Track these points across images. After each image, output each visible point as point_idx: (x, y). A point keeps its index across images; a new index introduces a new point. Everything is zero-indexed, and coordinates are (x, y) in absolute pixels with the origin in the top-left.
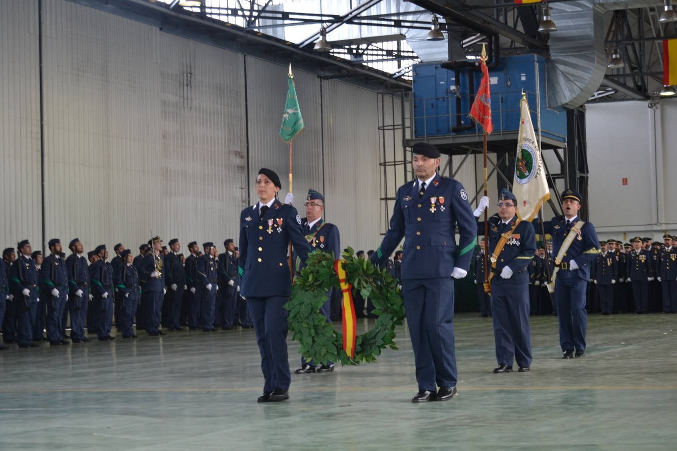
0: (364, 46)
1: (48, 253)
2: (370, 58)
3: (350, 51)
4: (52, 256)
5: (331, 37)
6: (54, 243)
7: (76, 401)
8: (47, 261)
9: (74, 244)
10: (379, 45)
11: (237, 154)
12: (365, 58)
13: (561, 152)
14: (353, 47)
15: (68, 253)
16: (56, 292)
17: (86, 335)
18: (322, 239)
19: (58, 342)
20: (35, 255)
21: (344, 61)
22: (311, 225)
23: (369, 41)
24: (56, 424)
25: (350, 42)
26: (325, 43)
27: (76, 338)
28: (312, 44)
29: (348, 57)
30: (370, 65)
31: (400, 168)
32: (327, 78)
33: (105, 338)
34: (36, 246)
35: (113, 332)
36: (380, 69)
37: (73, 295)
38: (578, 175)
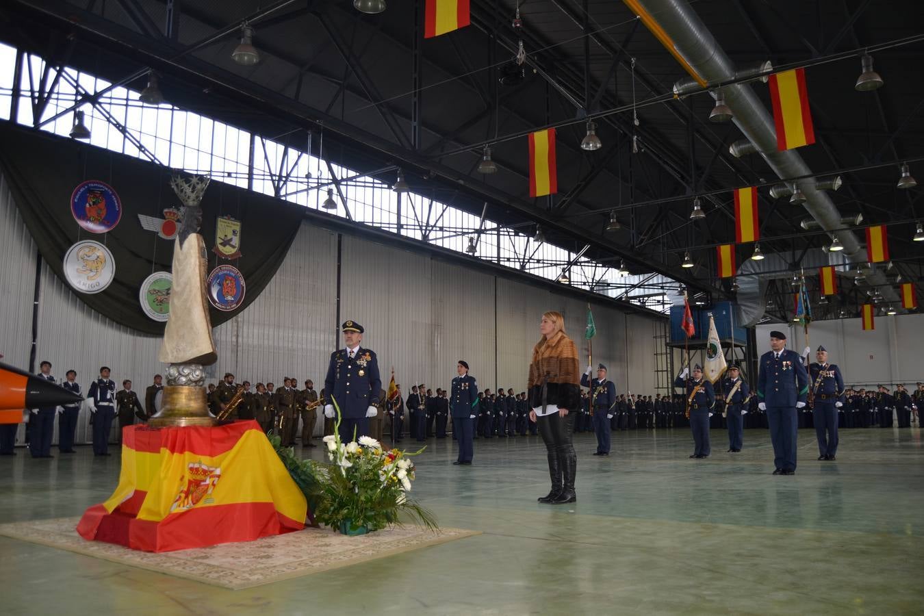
0: (646, 298)
1: (498, 395)
2: (649, 304)
3: (640, 301)
4: (500, 396)
5: (631, 294)
6: (501, 390)
7: (510, 463)
8: (498, 399)
9: (510, 391)
10: (654, 298)
11: (586, 349)
12: (647, 304)
13: (744, 348)
14: (641, 299)
15: (507, 395)
16: (501, 413)
17: (515, 433)
18: (606, 389)
19: (502, 436)
20: (492, 396)
21: (637, 305)
22: (600, 382)
23: (649, 296)
24: (499, 473)
25: (639, 297)
26: (627, 297)
27: (510, 434)
28: (621, 298)
29: (639, 304)
30: (649, 307)
31: (664, 357)
32: (627, 314)
33: (524, 435)
34: (493, 392)
35: (527, 433)
36: (654, 309)
37: (509, 415)
38: (753, 360)
